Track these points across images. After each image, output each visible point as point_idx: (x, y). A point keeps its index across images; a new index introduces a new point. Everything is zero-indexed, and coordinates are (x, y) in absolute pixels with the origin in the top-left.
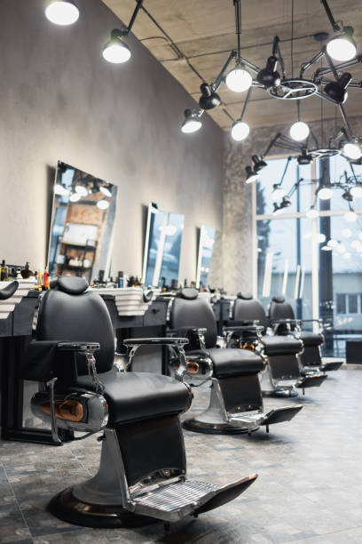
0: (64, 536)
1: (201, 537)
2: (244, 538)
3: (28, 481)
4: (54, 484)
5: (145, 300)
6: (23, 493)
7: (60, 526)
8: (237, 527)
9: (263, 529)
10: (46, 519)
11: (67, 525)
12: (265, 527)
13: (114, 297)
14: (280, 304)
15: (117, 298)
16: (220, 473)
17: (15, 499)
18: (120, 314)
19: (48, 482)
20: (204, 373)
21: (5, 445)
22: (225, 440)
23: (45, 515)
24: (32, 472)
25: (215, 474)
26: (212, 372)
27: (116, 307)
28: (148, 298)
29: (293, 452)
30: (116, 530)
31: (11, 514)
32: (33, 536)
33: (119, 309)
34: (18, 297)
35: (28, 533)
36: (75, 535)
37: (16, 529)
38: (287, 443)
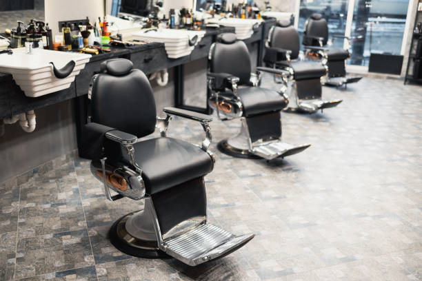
0: (117, 264)
1: (211, 271)
2: (241, 274)
3: (96, 206)
4: (115, 210)
5: (190, 44)
6: (92, 218)
7: (115, 255)
8: (239, 262)
9: (257, 265)
10: (106, 246)
11: (120, 254)
12: (259, 263)
13: (164, 44)
14: (316, 21)
15: (166, 45)
16: (238, 204)
17: (86, 225)
18: (169, 56)
19: (110, 208)
20: (235, 112)
21: (82, 163)
22: (248, 166)
23: (106, 242)
24: (100, 196)
25: (234, 205)
26: (241, 113)
27: (165, 51)
28: (193, 42)
29: (298, 182)
30: (153, 260)
31: (82, 240)
32: (96, 263)
33: (168, 52)
34: (76, 71)
35: (93, 260)
36: (125, 264)
37: (85, 255)
38: (296, 171)
